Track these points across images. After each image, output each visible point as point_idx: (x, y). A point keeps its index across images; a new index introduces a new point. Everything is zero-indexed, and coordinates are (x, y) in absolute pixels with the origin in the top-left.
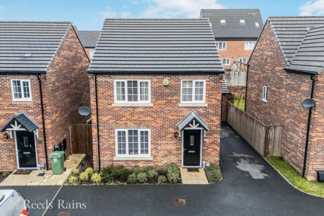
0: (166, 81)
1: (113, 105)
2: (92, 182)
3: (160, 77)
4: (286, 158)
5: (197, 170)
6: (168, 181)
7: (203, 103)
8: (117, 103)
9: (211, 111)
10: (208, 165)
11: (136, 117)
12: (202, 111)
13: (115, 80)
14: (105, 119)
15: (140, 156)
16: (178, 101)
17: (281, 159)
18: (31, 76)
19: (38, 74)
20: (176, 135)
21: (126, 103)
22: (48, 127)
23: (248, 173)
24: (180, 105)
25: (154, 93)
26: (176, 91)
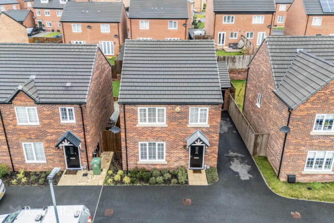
0: (178, 109)
1: (137, 126)
2: (124, 183)
3: (173, 106)
5: (199, 171)
6: (178, 183)
7: (206, 124)
8: (140, 124)
9: (212, 130)
10: (208, 168)
11: (154, 134)
12: (205, 130)
13: (139, 108)
14: (131, 135)
15: (157, 161)
16: (187, 123)
17: (266, 158)
18: (75, 105)
19: (80, 104)
20: (185, 146)
21: (147, 124)
22: (88, 140)
23: (237, 173)
24: (188, 126)
25: (168, 117)
26: (185, 116)
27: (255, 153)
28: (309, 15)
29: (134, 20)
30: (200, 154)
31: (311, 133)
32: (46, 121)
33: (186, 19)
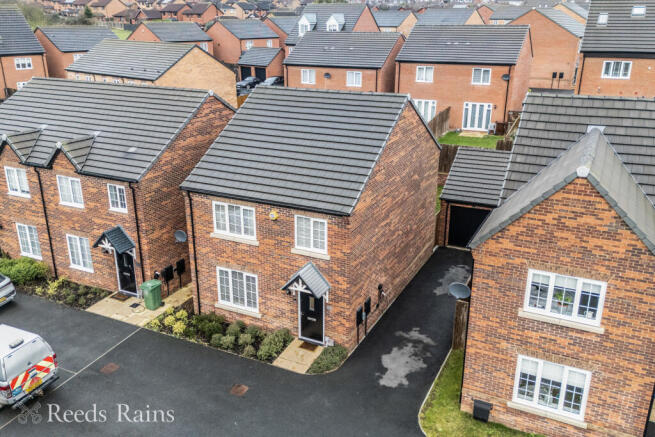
0: (274, 214)
1: (212, 235)
2: (171, 331)
3: (266, 207)
5: (315, 346)
6: (255, 355)
7: (324, 254)
8: (217, 233)
9: (335, 267)
10: (332, 344)
11: (239, 256)
12: (323, 265)
13: (214, 202)
14: (204, 251)
16: (291, 244)
18: (126, 184)
19: (131, 182)
21: (228, 234)
22: (145, 248)
23: (384, 370)
24: (293, 251)
25: (260, 228)
26: (288, 231)
29: (407, 64)
30: (318, 313)
32: (92, 205)
33: (510, 65)
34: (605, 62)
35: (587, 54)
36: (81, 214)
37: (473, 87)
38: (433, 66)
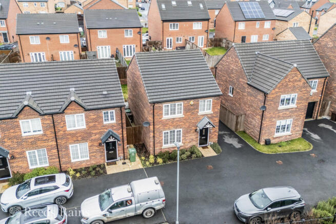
0: (192, 102)
1: (163, 119)
2: (158, 163)
3: (188, 101)
4: (247, 132)
5: (206, 147)
6: (197, 157)
7: (210, 112)
8: (165, 117)
9: (214, 115)
10: (212, 143)
11: (175, 124)
12: (210, 116)
13: (164, 105)
14: (158, 127)
16: (198, 112)
17: (244, 132)
18: (116, 109)
19: (121, 107)
20: (196, 130)
21: (170, 116)
22: (125, 135)
23: (231, 144)
24: (199, 114)
25: (185, 110)
26: (196, 107)
27: (236, 129)
28: (236, 21)
30: (206, 135)
31: (279, 109)
32: (91, 124)
33: (140, 27)
34: (170, 23)
35: (164, 21)
36: (84, 132)
37: (126, 38)
38: (106, 30)
